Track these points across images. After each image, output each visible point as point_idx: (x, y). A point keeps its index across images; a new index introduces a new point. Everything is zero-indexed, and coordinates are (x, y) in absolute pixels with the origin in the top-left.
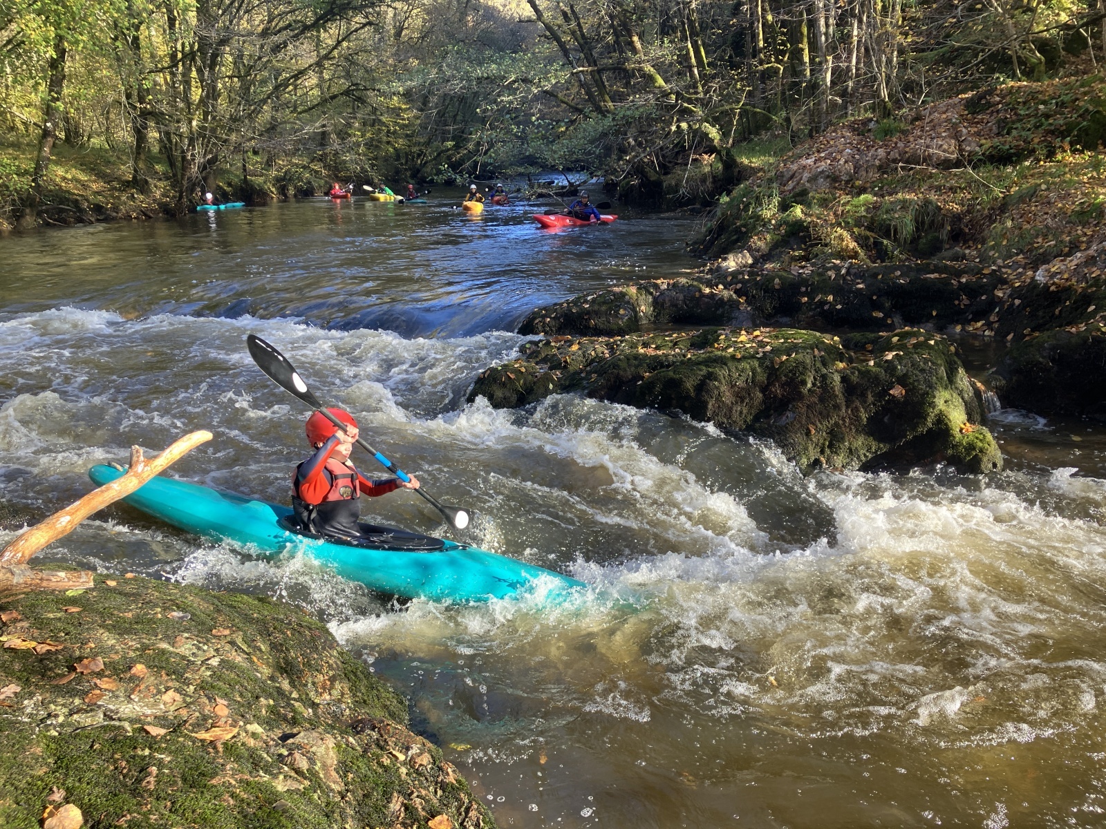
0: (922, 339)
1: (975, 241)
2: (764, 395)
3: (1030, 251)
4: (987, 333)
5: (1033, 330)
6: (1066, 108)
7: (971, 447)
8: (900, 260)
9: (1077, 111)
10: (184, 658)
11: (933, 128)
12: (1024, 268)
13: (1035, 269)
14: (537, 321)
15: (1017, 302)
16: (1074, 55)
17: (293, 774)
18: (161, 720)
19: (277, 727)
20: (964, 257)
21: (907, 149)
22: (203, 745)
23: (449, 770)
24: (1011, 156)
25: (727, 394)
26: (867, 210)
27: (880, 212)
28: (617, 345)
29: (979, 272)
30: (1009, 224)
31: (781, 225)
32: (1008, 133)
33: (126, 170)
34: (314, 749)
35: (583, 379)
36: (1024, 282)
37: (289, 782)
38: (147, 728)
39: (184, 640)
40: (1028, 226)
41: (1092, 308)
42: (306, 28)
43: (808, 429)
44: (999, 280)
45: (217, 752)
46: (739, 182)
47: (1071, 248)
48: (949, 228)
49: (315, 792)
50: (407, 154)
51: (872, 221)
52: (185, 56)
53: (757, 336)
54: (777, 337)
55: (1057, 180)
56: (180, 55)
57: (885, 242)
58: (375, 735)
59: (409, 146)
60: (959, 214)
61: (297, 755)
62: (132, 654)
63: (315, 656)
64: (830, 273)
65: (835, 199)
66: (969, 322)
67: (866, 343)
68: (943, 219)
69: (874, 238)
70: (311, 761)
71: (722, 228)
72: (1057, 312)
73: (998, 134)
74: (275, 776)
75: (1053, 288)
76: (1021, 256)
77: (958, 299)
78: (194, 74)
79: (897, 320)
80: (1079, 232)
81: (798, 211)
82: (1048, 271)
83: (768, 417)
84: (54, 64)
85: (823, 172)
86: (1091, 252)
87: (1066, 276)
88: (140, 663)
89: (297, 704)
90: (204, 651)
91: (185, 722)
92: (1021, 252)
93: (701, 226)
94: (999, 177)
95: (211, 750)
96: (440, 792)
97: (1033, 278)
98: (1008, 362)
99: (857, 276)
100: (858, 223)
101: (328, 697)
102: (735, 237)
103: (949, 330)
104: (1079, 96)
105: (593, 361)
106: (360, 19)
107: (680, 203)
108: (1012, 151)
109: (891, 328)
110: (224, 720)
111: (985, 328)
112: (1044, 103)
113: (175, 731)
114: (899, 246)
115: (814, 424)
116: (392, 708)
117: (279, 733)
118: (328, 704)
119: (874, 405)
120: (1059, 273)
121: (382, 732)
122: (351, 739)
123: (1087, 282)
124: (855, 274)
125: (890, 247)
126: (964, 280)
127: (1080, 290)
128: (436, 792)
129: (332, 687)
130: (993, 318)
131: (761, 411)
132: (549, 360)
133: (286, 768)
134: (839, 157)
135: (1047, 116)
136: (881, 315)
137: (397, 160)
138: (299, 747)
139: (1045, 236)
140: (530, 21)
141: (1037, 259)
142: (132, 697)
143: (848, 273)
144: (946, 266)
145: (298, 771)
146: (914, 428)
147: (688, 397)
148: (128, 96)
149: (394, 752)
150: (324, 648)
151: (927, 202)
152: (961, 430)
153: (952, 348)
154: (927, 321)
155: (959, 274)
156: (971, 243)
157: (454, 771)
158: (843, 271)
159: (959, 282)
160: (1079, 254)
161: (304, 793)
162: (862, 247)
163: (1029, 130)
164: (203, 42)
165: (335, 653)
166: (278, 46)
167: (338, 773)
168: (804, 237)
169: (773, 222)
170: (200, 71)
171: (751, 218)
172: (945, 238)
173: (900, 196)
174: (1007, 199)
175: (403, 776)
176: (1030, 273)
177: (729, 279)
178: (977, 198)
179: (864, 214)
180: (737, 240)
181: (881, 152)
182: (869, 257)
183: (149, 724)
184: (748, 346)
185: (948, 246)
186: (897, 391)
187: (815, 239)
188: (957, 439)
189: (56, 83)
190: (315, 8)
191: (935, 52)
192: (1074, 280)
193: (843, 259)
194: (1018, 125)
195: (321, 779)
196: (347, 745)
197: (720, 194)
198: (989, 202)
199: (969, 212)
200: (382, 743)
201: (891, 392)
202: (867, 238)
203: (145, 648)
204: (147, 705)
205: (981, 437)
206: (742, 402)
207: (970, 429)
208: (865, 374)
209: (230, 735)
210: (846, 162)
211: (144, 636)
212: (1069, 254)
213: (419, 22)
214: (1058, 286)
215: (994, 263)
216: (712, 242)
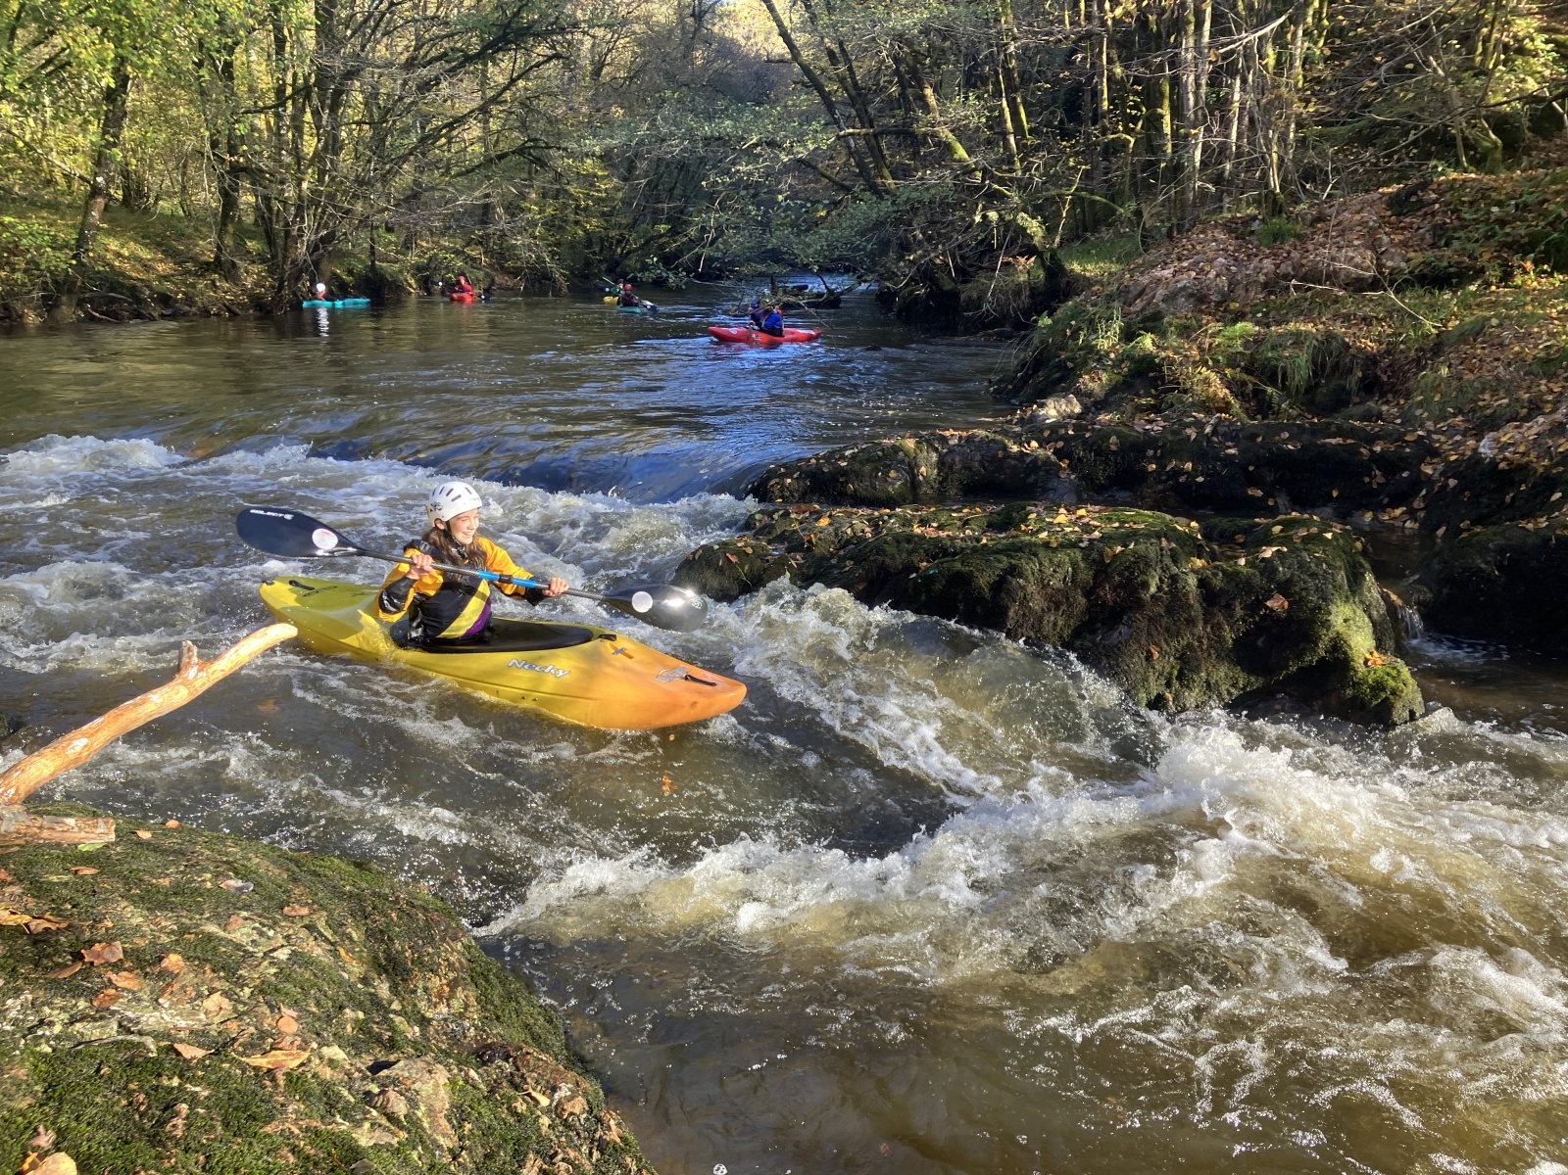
0: (1314, 530)
1: (1396, 394)
2: (1089, 601)
3: (1473, 411)
4: (1408, 524)
5: (1474, 523)
6: (1530, 212)
7: (1379, 687)
8: (1290, 417)
9: (1546, 217)
10: (238, 947)
11: (1342, 234)
12: (1464, 436)
13: (1479, 437)
14: (773, 482)
15: (1452, 482)
16: (1544, 138)
17: (384, 1121)
18: (198, 1037)
19: (367, 1052)
20: (1380, 416)
21: (1304, 261)
22: (256, 1075)
23: (612, 1122)
24: (1450, 276)
25: (1037, 597)
26: (1245, 345)
27: (1263, 348)
28: (884, 522)
29: (1400, 437)
30: (1444, 371)
31: (1122, 361)
32: (1447, 245)
33: (205, 248)
34: (416, 1086)
35: (833, 566)
36: (1463, 455)
37: (377, 1133)
38: (178, 1046)
39: (241, 921)
40: (1471, 377)
41: (1558, 495)
42: (468, 59)
43: (1149, 651)
44: (1429, 451)
45: (276, 1086)
46: (1067, 296)
47: (1530, 410)
48: (1360, 374)
49: (414, 1148)
50: (602, 240)
51: (1252, 360)
52: (296, 91)
53: (1082, 517)
54: (1110, 519)
55: (1514, 313)
56: (289, 91)
57: (1270, 390)
58: (508, 1067)
59: (606, 229)
60: (1374, 355)
61: (392, 1094)
62: (165, 939)
63: (430, 950)
64: (1189, 431)
65: (1201, 327)
66: (1383, 508)
67: (1236, 533)
68: (1352, 361)
69: (1255, 384)
70: (413, 1103)
71: (1040, 361)
72: (1508, 499)
73: (1433, 246)
74: (358, 1124)
75: (1502, 465)
76: (1460, 418)
77: (1370, 476)
78: (308, 117)
79: (1282, 501)
80: (1543, 388)
81: (1147, 342)
82: (1497, 440)
83: (1093, 632)
84: (110, 95)
85: (1184, 288)
86: (1558, 416)
87: (1522, 449)
88: (175, 952)
89: (398, 1019)
90: (269, 938)
91: (234, 1040)
92: (1460, 412)
93: (1010, 356)
94: (1432, 306)
95: (268, 1083)
96: (596, 1155)
97: (1475, 450)
98: (1437, 567)
99: (1227, 436)
100: (1232, 362)
101: (445, 1010)
102: (1057, 375)
103: (1356, 517)
104: (1548, 196)
105: (848, 542)
106: (543, 50)
107: (983, 324)
108: (1452, 270)
109: (1272, 512)
110: (289, 1039)
111: (1406, 517)
112: (1499, 204)
113: (217, 1053)
114: (1289, 396)
115: (1157, 645)
116: (536, 1029)
117: (369, 1060)
118: (445, 1020)
119: (1244, 621)
120: (1513, 444)
121: (519, 1064)
122: (472, 1073)
123: (1551, 460)
124: (1224, 435)
125: (1276, 399)
126: (1378, 449)
127: (1541, 470)
128: (591, 1154)
129: (452, 995)
130: (1417, 504)
131: (1084, 623)
132: (786, 539)
133: (374, 1113)
134: (1207, 269)
135: (1502, 223)
136: (1260, 493)
137: (587, 247)
138: (396, 1082)
139: (1494, 392)
140: (782, 61)
141: (1483, 424)
142: (161, 1001)
143: (1215, 432)
144: (1353, 428)
145: (392, 1118)
146: (1299, 657)
147: (981, 599)
148: (214, 145)
149: (534, 1094)
150: (443, 939)
151: (1330, 336)
152: (1366, 662)
153: (1358, 545)
154: (1325, 505)
155: (1371, 439)
156: (1390, 396)
157: (619, 1125)
158: (1208, 430)
159: (1371, 450)
160: (1541, 419)
161: (398, 1149)
162: (1236, 397)
163: (1477, 241)
164: (323, 75)
165: (459, 946)
166: (427, 83)
167: (449, 1121)
168: (1155, 379)
169: (1112, 356)
170: (316, 113)
171: (1080, 349)
172: (1355, 388)
173: (1291, 326)
174: (1443, 336)
175: (544, 1129)
176: (1471, 442)
177: (1047, 433)
178: (1400, 334)
179: (1241, 349)
180: (1061, 380)
181: (1268, 264)
182: (1246, 411)
183: (182, 1041)
184: (1068, 530)
185: (1357, 400)
186: (1277, 603)
187: (1170, 382)
188: (1360, 675)
189: (113, 122)
190: (482, 32)
191: (1349, 127)
192: (1533, 456)
193: (1209, 412)
194: (1461, 234)
195: (424, 1130)
196: (466, 1082)
197: (1039, 314)
198: (1416, 341)
199: (1388, 352)
200: (517, 1080)
201: (1269, 603)
202: (1244, 384)
203: (183, 930)
204: (181, 1014)
205: (1394, 673)
206: (1057, 608)
207: (1379, 662)
208: (1232, 576)
209: (297, 1062)
210: (1218, 275)
211: (184, 913)
212: (1527, 418)
213: (628, 56)
214: (1510, 462)
215: (1422, 426)
216: (1025, 380)
